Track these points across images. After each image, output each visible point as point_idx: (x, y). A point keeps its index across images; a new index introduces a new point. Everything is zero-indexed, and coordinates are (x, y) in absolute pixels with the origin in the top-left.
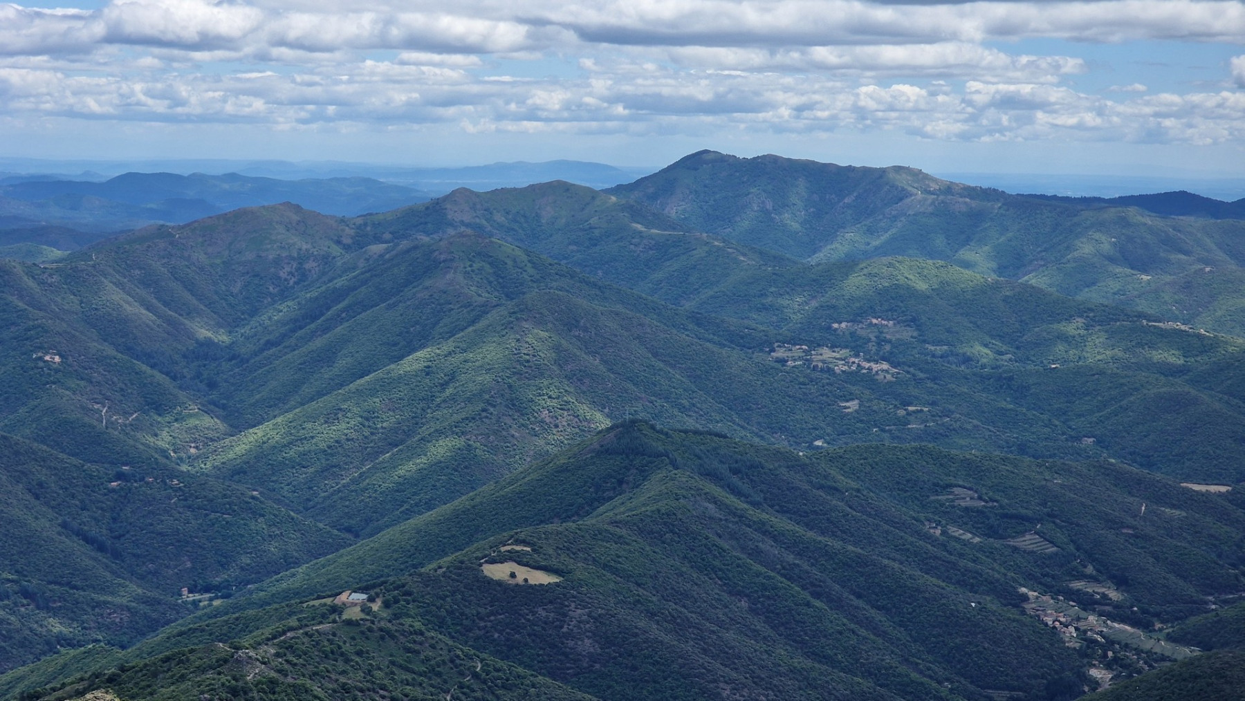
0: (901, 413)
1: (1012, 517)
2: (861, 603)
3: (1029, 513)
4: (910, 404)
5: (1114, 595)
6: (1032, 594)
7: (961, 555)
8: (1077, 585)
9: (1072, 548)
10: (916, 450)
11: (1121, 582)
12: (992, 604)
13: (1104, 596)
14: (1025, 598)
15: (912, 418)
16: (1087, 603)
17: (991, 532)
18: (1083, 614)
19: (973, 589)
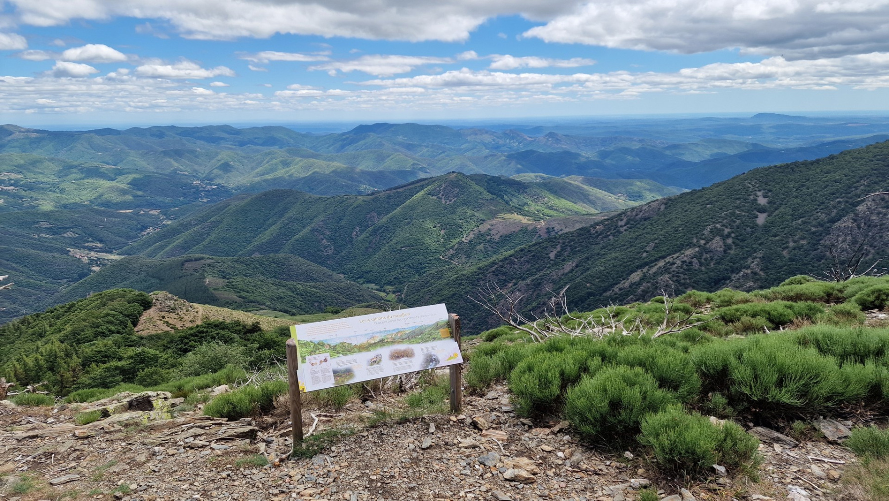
0: (20, 201)
1: (62, 228)
2: (8, 262)
3: (68, 226)
4: (23, 198)
5: (99, 245)
6: (71, 250)
7: (46, 242)
8: (86, 244)
9: (84, 234)
10: (25, 213)
11: (101, 241)
12: (57, 255)
13: (96, 246)
14: (70, 251)
15: (24, 203)
16: (91, 249)
17: (56, 234)
18: (89, 252)
19: (51, 252)
